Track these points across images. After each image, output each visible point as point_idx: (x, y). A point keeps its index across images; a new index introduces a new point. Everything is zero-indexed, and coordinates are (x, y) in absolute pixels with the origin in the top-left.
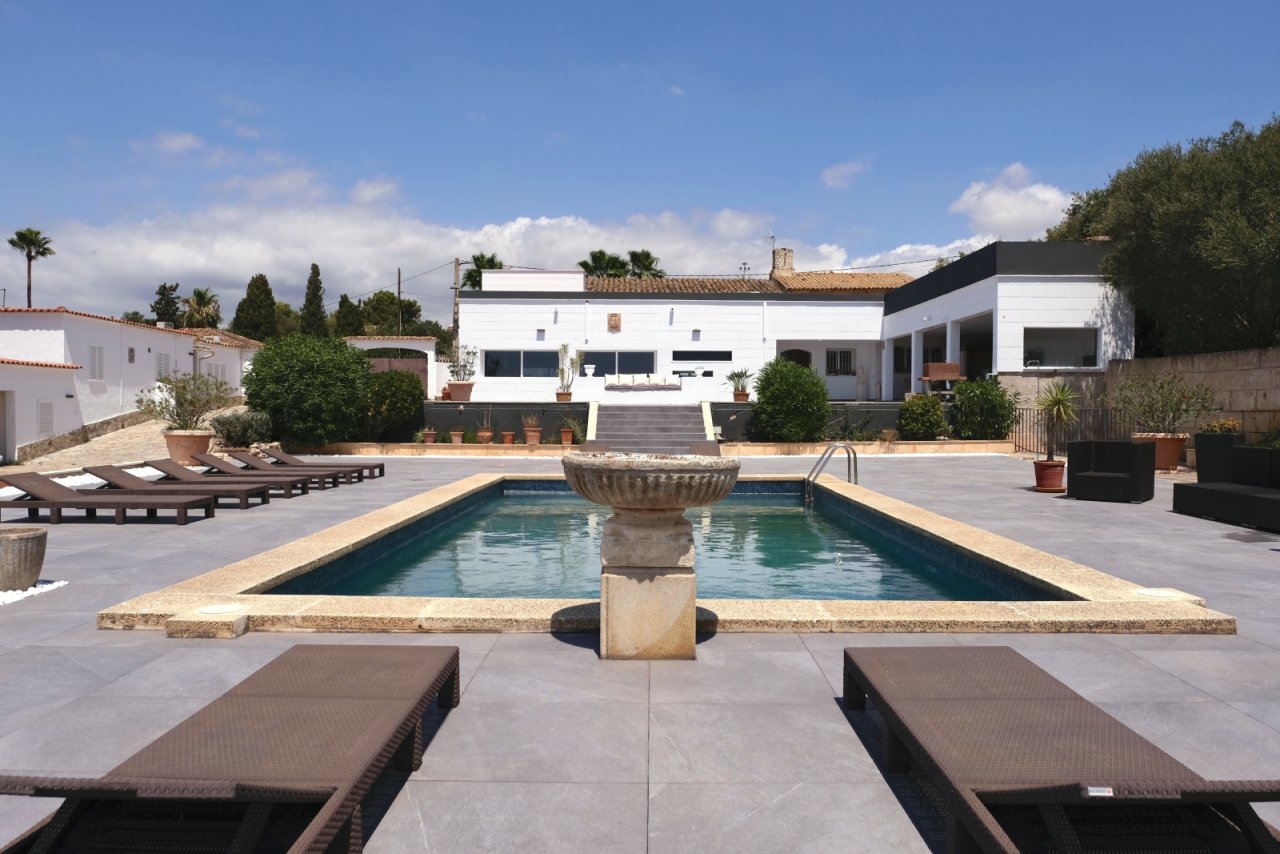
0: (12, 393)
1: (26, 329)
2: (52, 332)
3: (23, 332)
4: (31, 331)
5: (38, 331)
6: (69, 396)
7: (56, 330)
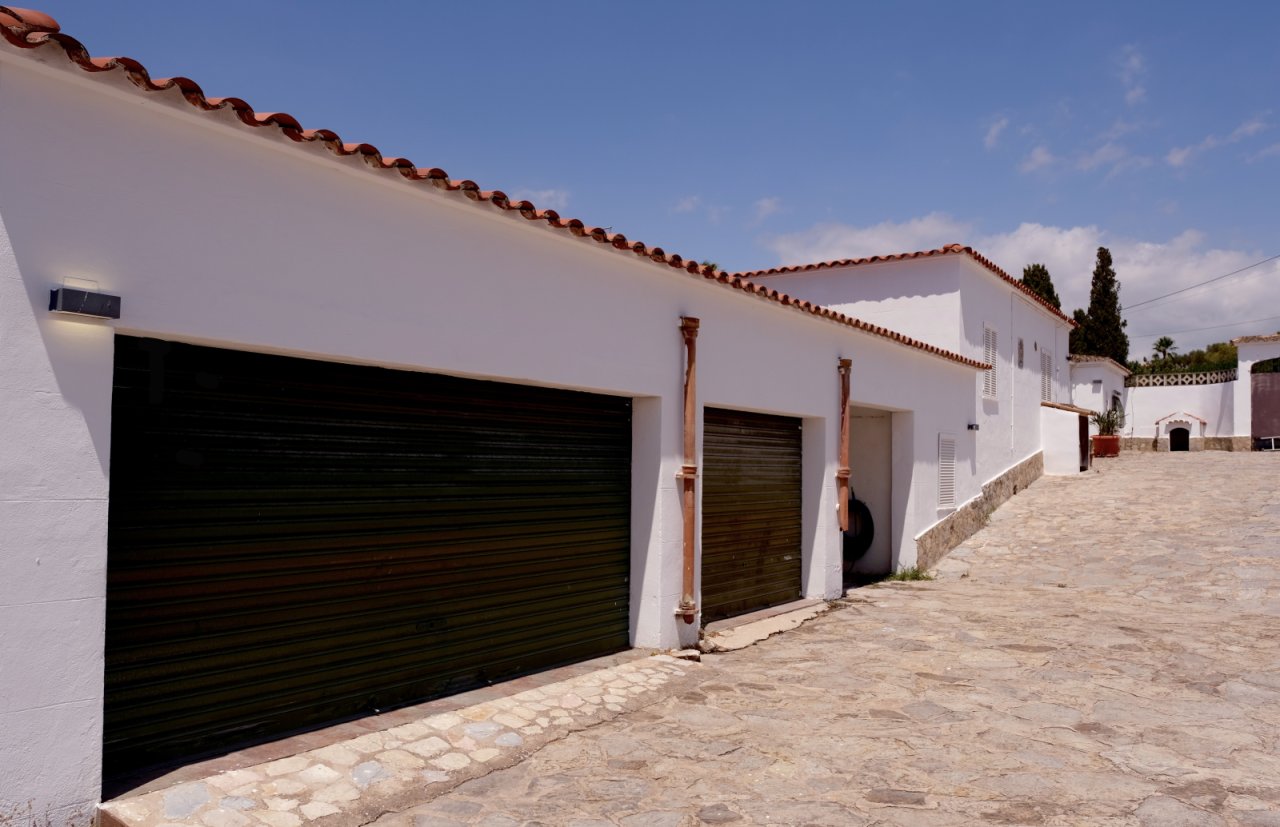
0: (908, 414)
1: (879, 298)
2: (933, 298)
3: (874, 304)
4: (890, 301)
5: (904, 299)
6: (970, 427)
7: (939, 292)
